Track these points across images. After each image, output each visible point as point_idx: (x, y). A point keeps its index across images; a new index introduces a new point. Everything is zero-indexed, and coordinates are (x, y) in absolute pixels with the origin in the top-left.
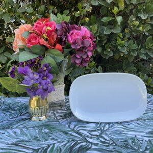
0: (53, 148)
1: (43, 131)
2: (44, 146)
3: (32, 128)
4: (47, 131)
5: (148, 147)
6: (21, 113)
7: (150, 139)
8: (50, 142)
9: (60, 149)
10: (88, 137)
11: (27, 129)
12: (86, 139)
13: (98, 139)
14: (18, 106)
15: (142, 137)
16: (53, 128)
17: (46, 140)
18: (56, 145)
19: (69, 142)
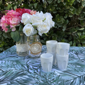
0: (11, 72)
1: (14, 63)
2: (8, 70)
3: (10, 61)
4: (15, 63)
5: (55, 79)
6: (12, 53)
7: (61, 75)
8: (12, 69)
9: (13, 73)
10: (30, 69)
11: (8, 61)
12: (28, 70)
13: (34, 70)
14: (13, 50)
15: (57, 73)
16: (19, 62)
17: (11, 68)
18: (13, 71)
19: (20, 70)
